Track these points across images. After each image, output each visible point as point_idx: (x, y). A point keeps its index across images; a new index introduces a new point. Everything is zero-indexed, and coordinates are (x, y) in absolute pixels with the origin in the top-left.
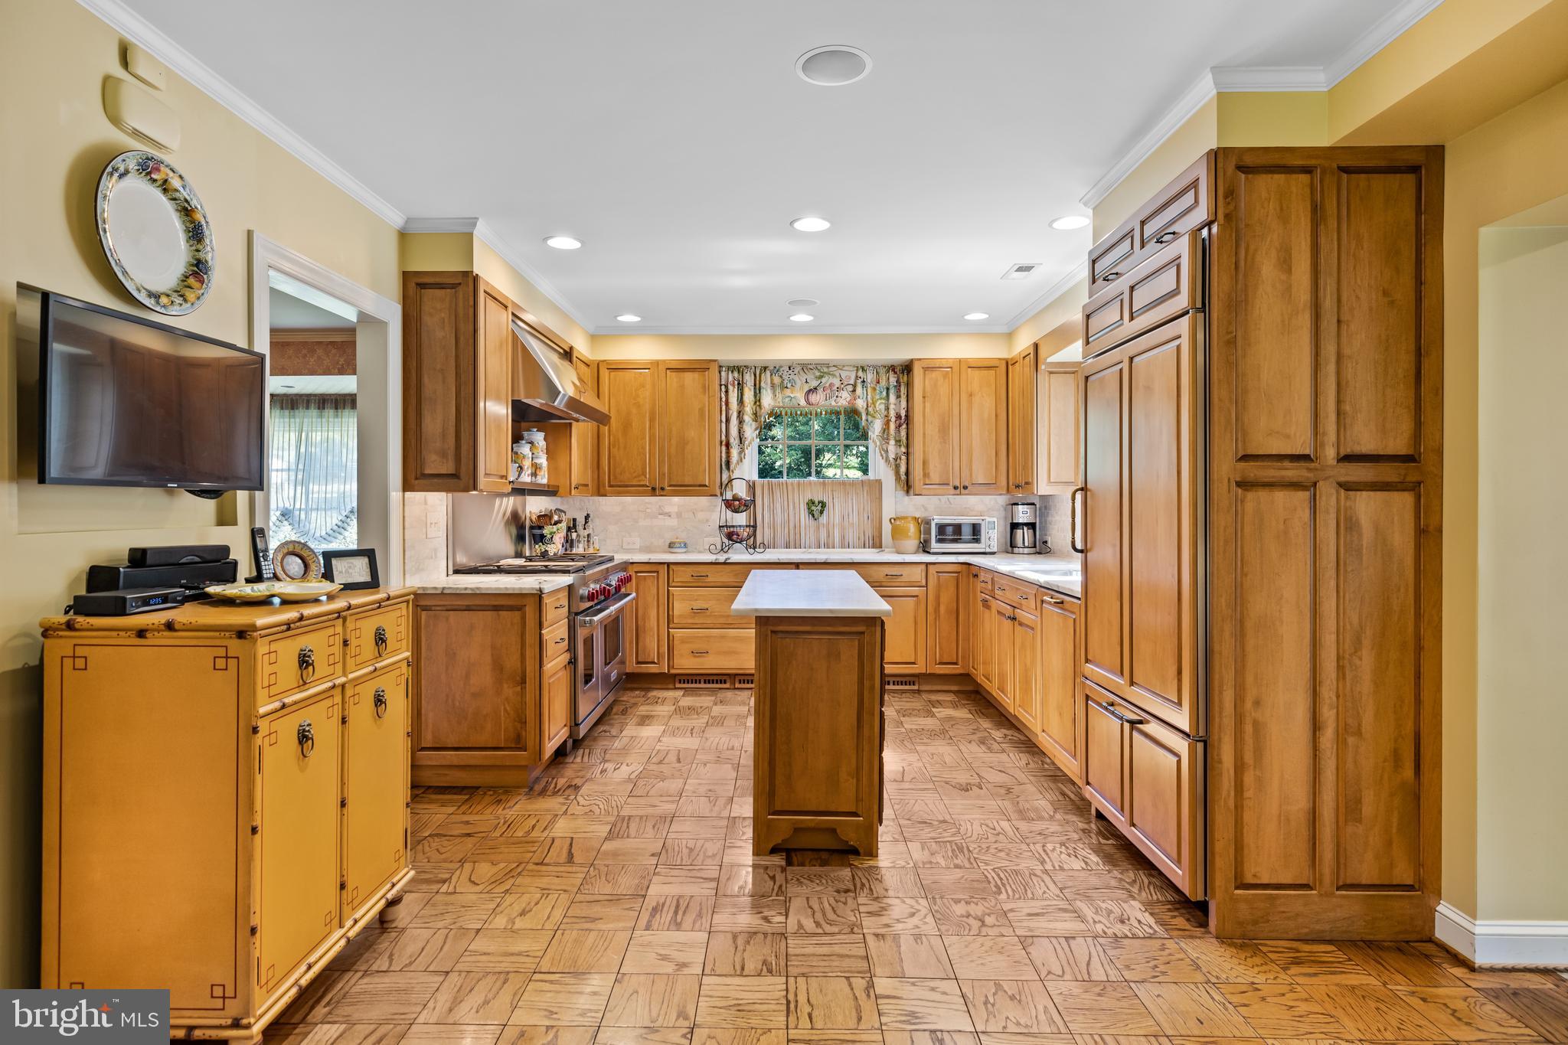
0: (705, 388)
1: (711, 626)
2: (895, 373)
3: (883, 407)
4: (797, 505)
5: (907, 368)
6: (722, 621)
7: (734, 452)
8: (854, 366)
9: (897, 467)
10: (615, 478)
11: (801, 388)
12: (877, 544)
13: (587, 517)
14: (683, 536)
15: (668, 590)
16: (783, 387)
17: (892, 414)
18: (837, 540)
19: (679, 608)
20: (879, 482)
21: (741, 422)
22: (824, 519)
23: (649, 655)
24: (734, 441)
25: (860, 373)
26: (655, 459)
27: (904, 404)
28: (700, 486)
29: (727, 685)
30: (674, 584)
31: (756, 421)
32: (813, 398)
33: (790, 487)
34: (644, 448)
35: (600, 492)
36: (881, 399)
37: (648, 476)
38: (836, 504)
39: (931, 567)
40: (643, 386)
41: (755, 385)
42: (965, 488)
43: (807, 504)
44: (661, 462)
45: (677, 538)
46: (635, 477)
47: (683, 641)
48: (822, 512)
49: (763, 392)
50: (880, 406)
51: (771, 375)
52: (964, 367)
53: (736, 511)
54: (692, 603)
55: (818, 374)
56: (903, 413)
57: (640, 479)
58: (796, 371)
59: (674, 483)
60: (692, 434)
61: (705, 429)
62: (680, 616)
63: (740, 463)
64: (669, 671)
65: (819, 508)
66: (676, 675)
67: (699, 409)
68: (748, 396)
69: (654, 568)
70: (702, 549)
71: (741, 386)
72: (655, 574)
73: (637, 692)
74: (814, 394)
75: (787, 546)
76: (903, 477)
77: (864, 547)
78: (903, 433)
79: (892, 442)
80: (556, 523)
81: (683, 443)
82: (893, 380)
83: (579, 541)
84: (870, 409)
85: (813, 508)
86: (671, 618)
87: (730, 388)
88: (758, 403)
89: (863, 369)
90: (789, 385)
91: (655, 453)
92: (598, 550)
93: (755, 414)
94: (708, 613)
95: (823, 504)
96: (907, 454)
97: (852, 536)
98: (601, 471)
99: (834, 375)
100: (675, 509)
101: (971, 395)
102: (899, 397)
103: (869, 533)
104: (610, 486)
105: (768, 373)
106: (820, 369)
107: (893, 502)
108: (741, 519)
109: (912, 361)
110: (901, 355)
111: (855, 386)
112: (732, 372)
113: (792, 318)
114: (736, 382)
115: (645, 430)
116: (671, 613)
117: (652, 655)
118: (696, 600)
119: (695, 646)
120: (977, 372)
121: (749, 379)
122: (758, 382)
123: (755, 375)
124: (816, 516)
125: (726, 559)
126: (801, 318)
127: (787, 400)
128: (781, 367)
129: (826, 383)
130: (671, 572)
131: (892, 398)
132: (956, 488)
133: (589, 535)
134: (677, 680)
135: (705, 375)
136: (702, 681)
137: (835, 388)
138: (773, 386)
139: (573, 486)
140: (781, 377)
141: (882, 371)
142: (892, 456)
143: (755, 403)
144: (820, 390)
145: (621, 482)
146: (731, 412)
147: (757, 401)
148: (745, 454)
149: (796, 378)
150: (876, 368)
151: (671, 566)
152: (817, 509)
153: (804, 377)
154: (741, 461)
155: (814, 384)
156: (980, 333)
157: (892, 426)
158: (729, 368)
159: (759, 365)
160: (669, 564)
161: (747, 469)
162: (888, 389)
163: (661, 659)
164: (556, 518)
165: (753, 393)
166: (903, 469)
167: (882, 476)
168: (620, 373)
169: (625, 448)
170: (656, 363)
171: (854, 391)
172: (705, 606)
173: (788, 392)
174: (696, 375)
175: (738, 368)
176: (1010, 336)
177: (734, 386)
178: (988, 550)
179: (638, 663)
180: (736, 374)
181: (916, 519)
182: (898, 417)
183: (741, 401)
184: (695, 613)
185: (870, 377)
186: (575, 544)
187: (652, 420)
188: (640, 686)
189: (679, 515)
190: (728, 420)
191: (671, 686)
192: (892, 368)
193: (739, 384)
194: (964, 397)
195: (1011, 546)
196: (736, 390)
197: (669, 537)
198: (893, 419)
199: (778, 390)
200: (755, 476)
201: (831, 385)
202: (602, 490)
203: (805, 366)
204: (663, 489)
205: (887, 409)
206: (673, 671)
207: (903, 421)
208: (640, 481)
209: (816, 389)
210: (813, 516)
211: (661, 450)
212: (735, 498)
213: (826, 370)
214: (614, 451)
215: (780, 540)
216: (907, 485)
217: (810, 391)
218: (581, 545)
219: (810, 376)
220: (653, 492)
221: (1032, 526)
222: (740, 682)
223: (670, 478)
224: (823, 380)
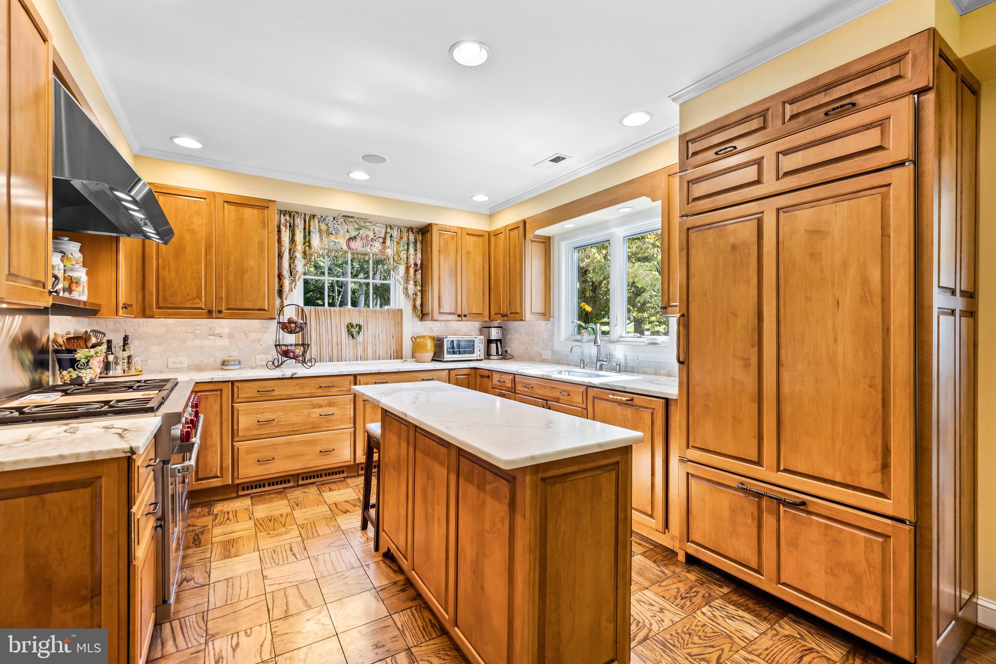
0: (264, 224)
1: (278, 434)
2: (413, 233)
3: (405, 256)
4: (339, 328)
5: (424, 231)
6: (287, 429)
7: (287, 282)
8: (384, 224)
9: (415, 300)
10: (165, 299)
11: (344, 236)
12: (399, 355)
13: (126, 339)
14: (235, 355)
15: (232, 407)
16: (329, 233)
17: (412, 262)
18: (370, 354)
19: (245, 421)
20: (401, 311)
21: (292, 258)
22: (360, 338)
23: (211, 470)
24: (286, 272)
25: (389, 230)
26: (211, 284)
27: (419, 255)
28: (259, 310)
29: (291, 484)
30: (238, 400)
31: (305, 259)
32: (353, 244)
33: (333, 313)
34: (199, 273)
35: (145, 313)
36: (404, 250)
37: (203, 299)
38: (370, 327)
39: (452, 372)
40: (198, 213)
41: (305, 229)
42: (465, 316)
43: (348, 327)
44: (218, 287)
45: (230, 357)
46: (189, 300)
47: (249, 452)
48: (359, 333)
49: (313, 235)
50: (403, 255)
51: (319, 222)
52: (464, 233)
53: (291, 332)
54: (258, 416)
55: (357, 226)
56: (419, 262)
57: (195, 301)
58: (340, 222)
59: (231, 307)
60: (251, 263)
61: (264, 260)
62: (246, 429)
63: (291, 293)
64: (233, 482)
65: (357, 329)
66: (238, 485)
67: (259, 242)
68: (299, 237)
69: (217, 387)
70: (254, 365)
71: (292, 228)
72: (219, 393)
73: (199, 510)
74: (354, 241)
75: (331, 362)
76: (419, 308)
77: (391, 359)
78: (419, 276)
79: (412, 282)
80: (93, 346)
82: (412, 237)
83: (116, 363)
84: (395, 257)
85: (352, 330)
86: (235, 432)
87: (283, 228)
88: (307, 244)
89: (391, 228)
90: (334, 233)
91: (211, 278)
92: (141, 371)
93: (305, 253)
94: (274, 423)
95: (360, 327)
96: (422, 291)
97: (381, 351)
98: (147, 293)
99: (369, 229)
100: (227, 330)
101: (468, 253)
102: (416, 250)
103: (393, 348)
104: (159, 308)
105: (316, 220)
106: (360, 222)
107: (412, 327)
108: (290, 339)
109: (430, 225)
110: (421, 219)
111: (385, 239)
112: (284, 215)
113: (351, 175)
114: (288, 224)
115: (201, 256)
116: (235, 427)
117: (214, 470)
118: (262, 413)
119: (259, 455)
120: (472, 238)
121: (299, 222)
122: (307, 227)
123: (305, 221)
124: (355, 336)
125: (293, 375)
127: (332, 243)
128: (327, 217)
129: (363, 234)
130: (236, 390)
131: (412, 251)
132: (459, 316)
133: (129, 357)
134: (240, 488)
135: (264, 213)
136: (267, 484)
137: (370, 239)
138: (320, 231)
139: (121, 305)
140: (327, 225)
141: (404, 230)
142: (411, 292)
143: (304, 243)
144: (359, 239)
145: (172, 304)
146: (283, 249)
147: (307, 242)
148: (295, 285)
149: (339, 227)
150: (400, 228)
151: (236, 384)
152: (353, 330)
153: (346, 227)
154: (292, 290)
155: (354, 233)
156: (474, 211)
157: (412, 271)
158: (281, 212)
159: (309, 213)
160: (233, 382)
161: (296, 296)
162: (408, 244)
163: (224, 472)
164: (94, 340)
165: (302, 235)
166: (418, 302)
167: (402, 307)
168: (171, 198)
169: (177, 271)
170: (213, 195)
171: (384, 242)
172: (272, 417)
173: (332, 238)
174: (255, 211)
175: (291, 214)
176: (491, 216)
177: (286, 226)
178: (479, 358)
179: (198, 480)
180: (287, 217)
181: (429, 336)
182: (416, 265)
183: (292, 240)
184: (260, 425)
185: (395, 233)
186: (112, 366)
187: (208, 247)
188: (199, 501)
189: (231, 336)
190: (280, 256)
191: (234, 495)
192: (410, 229)
193: (290, 226)
194: (464, 254)
195: (488, 355)
196: (288, 230)
197: (220, 356)
198: (412, 266)
199: (324, 235)
200: (301, 304)
201: (367, 236)
202: (148, 312)
203: (347, 218)
204: (220, 312)
205: (408, 258)
206: (237, 482)
207: (418, 268)
208: (194, 304)
209: (355, 238)
210: (353, 336)
211: (218, 276)
212: (290, 321)
213: (363, 224)
214: (164, 273)
215: (326, 356)
216: (423, 314)
217: (350, 239)
218: (119, 368)
219: (350, 228)
220: (210, 314)
222: (303, 479)
223: (228, 302)
224: (361, 232)
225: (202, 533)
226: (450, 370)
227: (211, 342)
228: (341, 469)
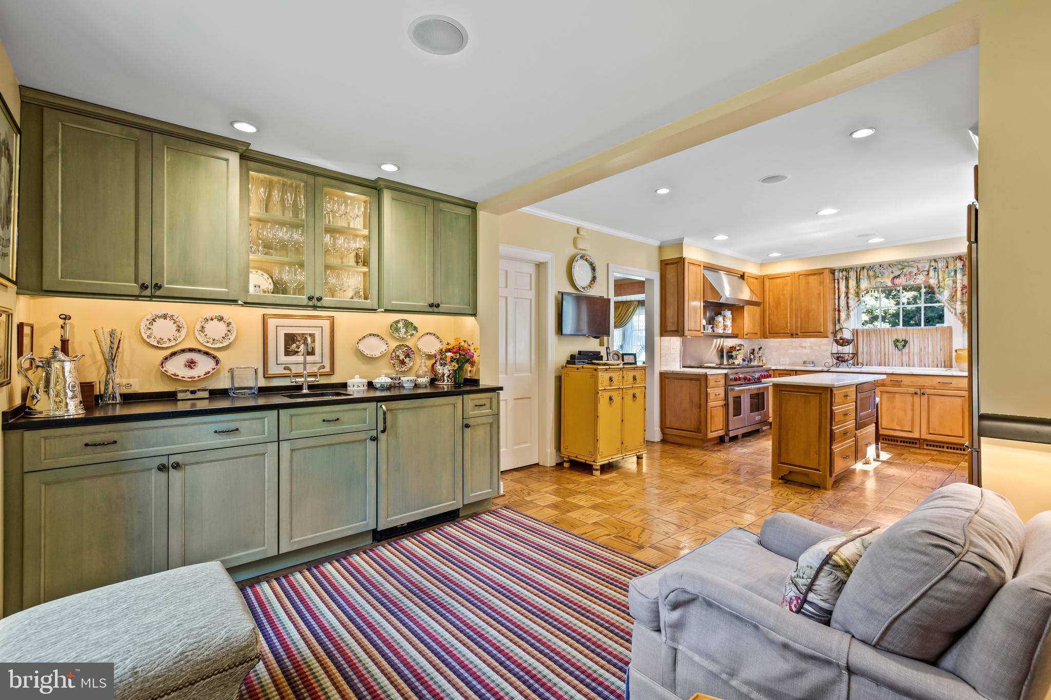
0: (821, 283)
2: (962, 260)
3: (951, 282)
4: (886, 342)
7: (843, 315)
8: (928, 260)
9: (964, 318)
10: (772, 330)
11: (888, 276)
12: (948, 366)
13: (760, 349)
14: (813, 358)
16: (876, 277)
17: (959, 286)
18: (916, 362)
20: (950, 328)
21: (848, 298)
22: (906, 350)
24: (843, 308)
25: (933, 263)
26: (793, 320)
28: (818, 332)
31: (858, 297)
32: (897, 281)
33: (882, 333)
34: (787, 315)
35: (764, 336)
36: (950, 277)
37: (789, 328)
38: (915, 342)
40: (786, 285)
41: (857, 278)
43: (894, 341)
44: (796, 321)
45: (810, 359)
46: (782, 329)
48: (904, 346)
49: (862, 281)
50: (949, 282)
51: (868, 271)
53: (843, 345)
55: (900, 267)
57: (785, 329)
58: (885, 267)
59: (804, 332)
60: (814, 306)
61: (820, 303)
65: (903, 343)
68: (852, 283)
71: (847, 279)
74: (898, 279)
75: (880, 365)
77: (937, 367)
79: (959, 303)
80: (738, 350)
81: (808, 312)
82: (959, 264)
83: (755, 359)
84: (941, 284)
85: (898, 344)
87: (841, 280)
89: (935, 260)
90: (880, 275)
91: (792, 318)
92: (764, 364)
93: (857, 293)
95: (906, 342)
97: (927, 360)
98: (764, 326)
99: (912, 267)
100: (809, 344)
102: (963, 275)
103: (942, 358)
104: (769, 333)
105: (865, 271)
106: (902, 264)
108: (843, 350)
111: (928, 271)
112: (842, 272)
113: (869, 241)
114: (844, 277)
115: (788, 306)
121: (853, 275)
122: (858, 276)
123: (857, 272)
124: (900, 348)
126: (876, 240)
127: (878, 284)
128: (874, 266)
129: (907, 272)
131: (959, 276)
133: (762, 357)
137: (914, 274)
138: (869, 277)
140: (874, 271)
141: (951, 261)
142: (959, 311)
144: (902, 276)
145: (775, 332)
146: (840, 293)
147: (858, 286)
149: (885, 271)
150: (946, 259)
152: (900, 344)
153: (890, 270)
155: (898, 273)
157: (959, 293)
158: (840, 270)
159: (859, 266)
161: (853, 323)
162: (956, 271)
164: (738, 348)
165: (855, 282)
167: (952, 324)
168: (775, 280)
169: (777, 315)
170: (793, 274)
171: (928, 274)
173: (879, 279)
174: (816, 277)
175: (847, 270)
177: (842, 279)
180: (844, 273)
182: (964, 287)
183: (847, 287)
185: (941, 265)
186: (753, 360)
187: (791, 301)
189: (811, 348)
190: (839, 298)
192: (958, 258)
193: (846, 278)
196: (844, 281)
197: (805, 359)
198: (960, 289)
199: (872, 279)
200: (858, 327)
202: (767, 336)
203: (890, 265)
204: (797, 334)
205: (955, 282)
208: (785, 331)
209: (899, 276)
210: (898, 349)
211: (796, 316)
212: (843, 339)
213: (906, 264)
214: (772, 317)
217: (895, 277)
218: (756, 361)
219: (895, 269)
220: (792, 336)
223: (801, 329)
224: (905, 270)
227: (800, 351)
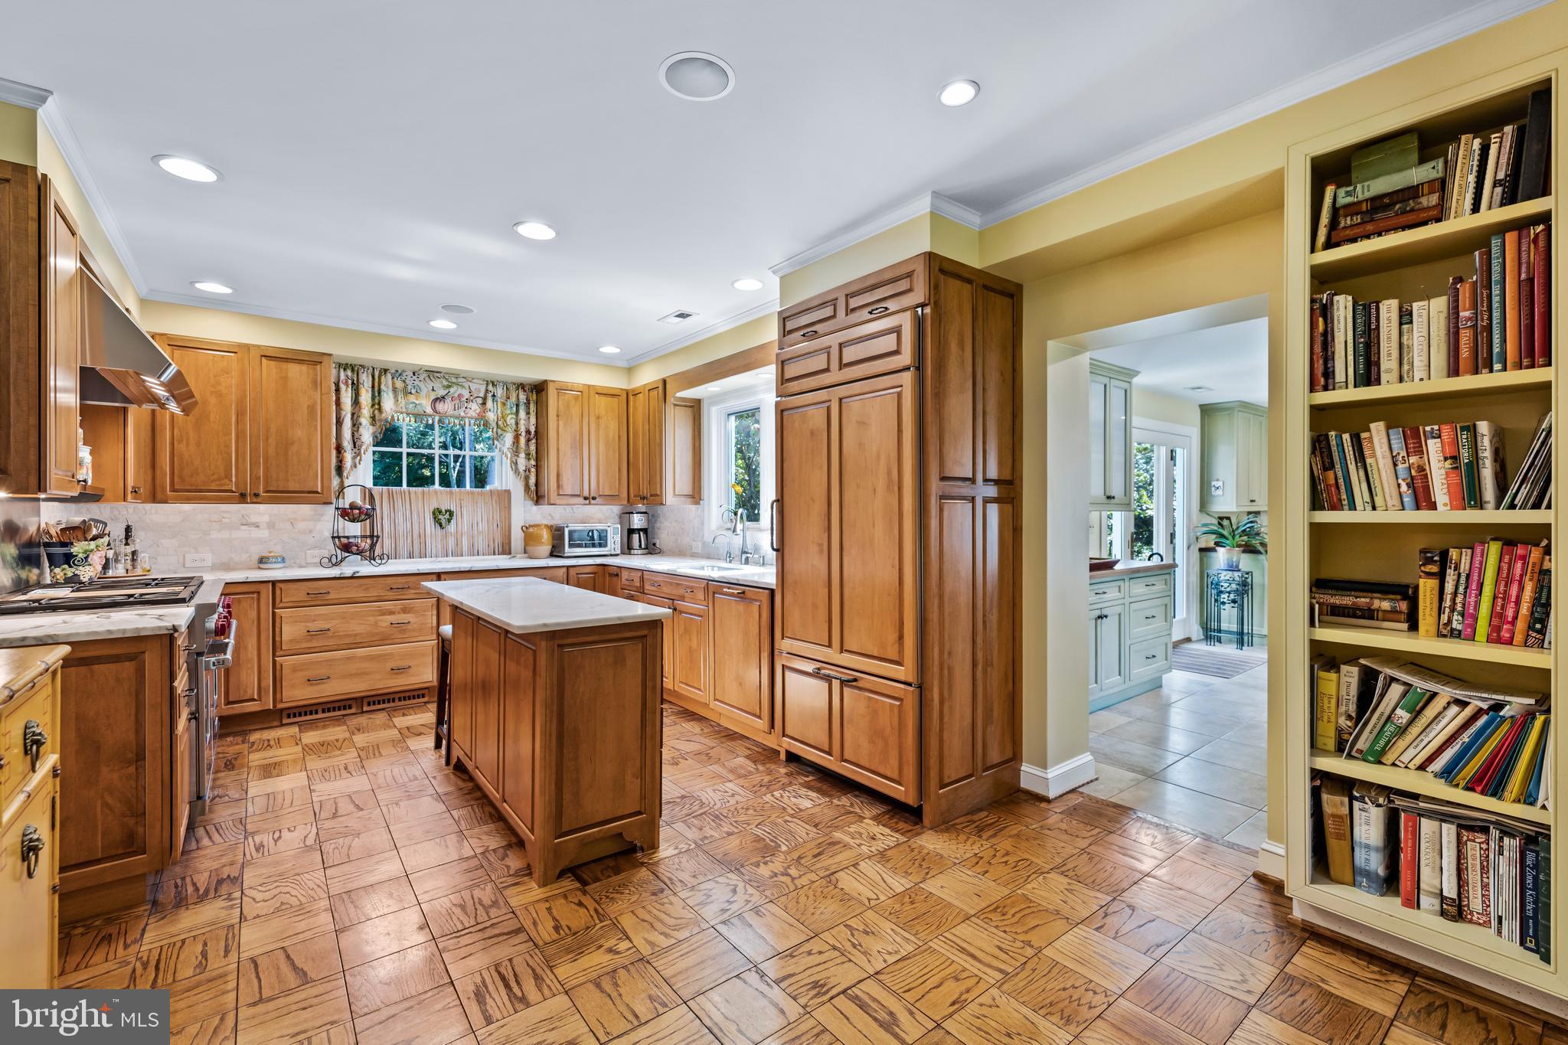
0: (316, 384)
1: (335, 647)
2: (525, 391)
3: (513, 421)
4: (421, 514)
5: (539, 389)
6: (347, 641)
7: (348, 457)
8: (484, 380)
9: (527, 478)
10: (182, 480)
11: (427, 396)
12: (506, 550)
13: (128, 530)
14: (278, 550)
15: (274, 613)
16: (407, 393)
17: (522, 429)
18: (465, 549)
19: (288, 632)
20: (508, 492)
21: (356, 425)
22: (452, 527)
23: (246, 692)
24: (347, 443)
25: (490, 387)
26: (244, 459)
27: (533, 420)
28: (309, 492)
29: (353, 711)
30: (281, 605)
31: (374, 425)
32: (440, 406)
33: (413, 496)
34: (228, 446)
35: (155, 496)
36: (512, 414)
37: (234, 480)
38: (465, 513)
39: (571, 570)
40: (226, 371)
41: (373, 387)
42: (594, 498)
43: (434, 513)
44: (254, 464)
45: (270, 552)
46: (214, 480)
47: (295, 669)
48: (449, 521)
49: (384, 395)
50: (510, 419)
51: (393, 378)
52: (592, 392)
53: (353, 520)
54: (308, 624)
55: (446, 383)
56: (533, 429)
57: (223, 482)
58: (421, 378)
59: (271, 489)
60: (299, 433)
61: (316, 428)
62: (291, 641)
63: (354, 469)
64: (274, 706)
65: (447, 516)
66: (282, 710)
67: (309, 406)
68: (365, 397)
69: (253, 588)
70: (303, 563)
71: (356, 387)
72: (255, 595)
73: (229, 739)
74: (442, 403)
75: (411, 556)
76: (533, 488)
77: (494, 554)
78: (533, 447)
79: (522, 455)
80: (93, 539)
81: (285, 444)
82: (523, 397)
84: (500, 423)
85: (440, 517)
86: (278, 644)
87: (343, 387)
88: (377, 406)
89: (493, 385)
90: (413, 391)
91: (245, 453)
92: (149, 571)
93: (373, 418)
94: (330, 634)
95: (451, 513)
96: (537, 467)
97: (481, 543)
98: (158, 472)
99: (463, 387)
100: (266, 518)
101: (598, 418)
102: (528, 413)
103: (498, 540)
104: (173, 490)
105: (389, 376)
106: (450, 378)
107: (523, 512)
108: (354, 529)
109: (545, 382)
110: (533, 374)
111: (485, 399)
112: (345, 370)
113: (432, 323)
114: (350, 382)
115: (231, 425)
116: (278, 639)
117: (249, 691)
118: (314, 621)
119: (309, 674)
120: (603, 399)
121: (366, 380)
122: (376, 384)
123: (373, 377)
124: (444, 525)
125: (354, 573)
126: (443, 324)
127: (411, 406)
128: (404, 371)
129: (455, 393)
130: (278, 592)
131: (522, 414)
132: (586, 498)
133: (134, 553)
134: (285, 714)
135: (315, 369)
136: (320, 710)
137: (464, 399)
138: (395, 390)
139: (130, 489)
140: (404, 381)
141: (512, 388)
142: (522, 468)
143: (373, 406)
144: (448, 400)
145: (192, 485)
146: (343, 413)
147: (376, 404)
148: (360, 460)
149: (421, 385)
150: (506, 385)
151: (279, 585)
152: (442, 518)
153: (430, 385)
154: (355, 467)
155: (441, 392)
156: (607, 365)
157: (522, 440)
158: (340, 365)
159: (379, 366)
160: (274, 583)
161: (362, 473)
162: (517, 405)
163: (263, 693)
164: (94, 532)
165: (370, 395)
166: (532, 480)
167: (510, 487)
168: (191, 353)
169: (198, 445)
170: (247, 348)
171: (484, 404)
172: (327, 627)
173: (412, 398)
174: (304, 368)
175: (354, 368)
176: (630, 370)
177: (346, 384)
178: (613, 552)
179: (228, 703)
180: (349, 373)
181: (546, 526)
182: (528, 432)
183: (356, 402)
184: (312, 635)
185: (500, 392)
187: (240, 414)
188: (229, 730)
189: (271, 526)
190: (339, 422)
191: (276, 723)
192: (521, 386)
193: (353, 383)
194: (593, 419)
195: (627, 549)
196: (350, 389)
197: (257, 551)
198: (524, 434)
200: (369, 484)
201: (460, 396)
202: (159, 495)
203: (432, 373)
204: (256, 495)
205: (517, 424)
206: (280, 706)
207: (532, 436)
208: (221, 485)
209: (443, 397)
210: (441, 525)
211: (254, 450)
212: (353, 506)
213: (454, 380)
214: (181, 447)
215: (403, 551)
216: (538, 496)
217: (437, 399)
219: (437, 385)
220: (242, 498)
221: (645, 531)
222: (369, 704)
223: (266, 483)
224: (452, 390)
225: (236, 759)
226: (568, 567)
227: (244, 533)
228: (420, 692)
